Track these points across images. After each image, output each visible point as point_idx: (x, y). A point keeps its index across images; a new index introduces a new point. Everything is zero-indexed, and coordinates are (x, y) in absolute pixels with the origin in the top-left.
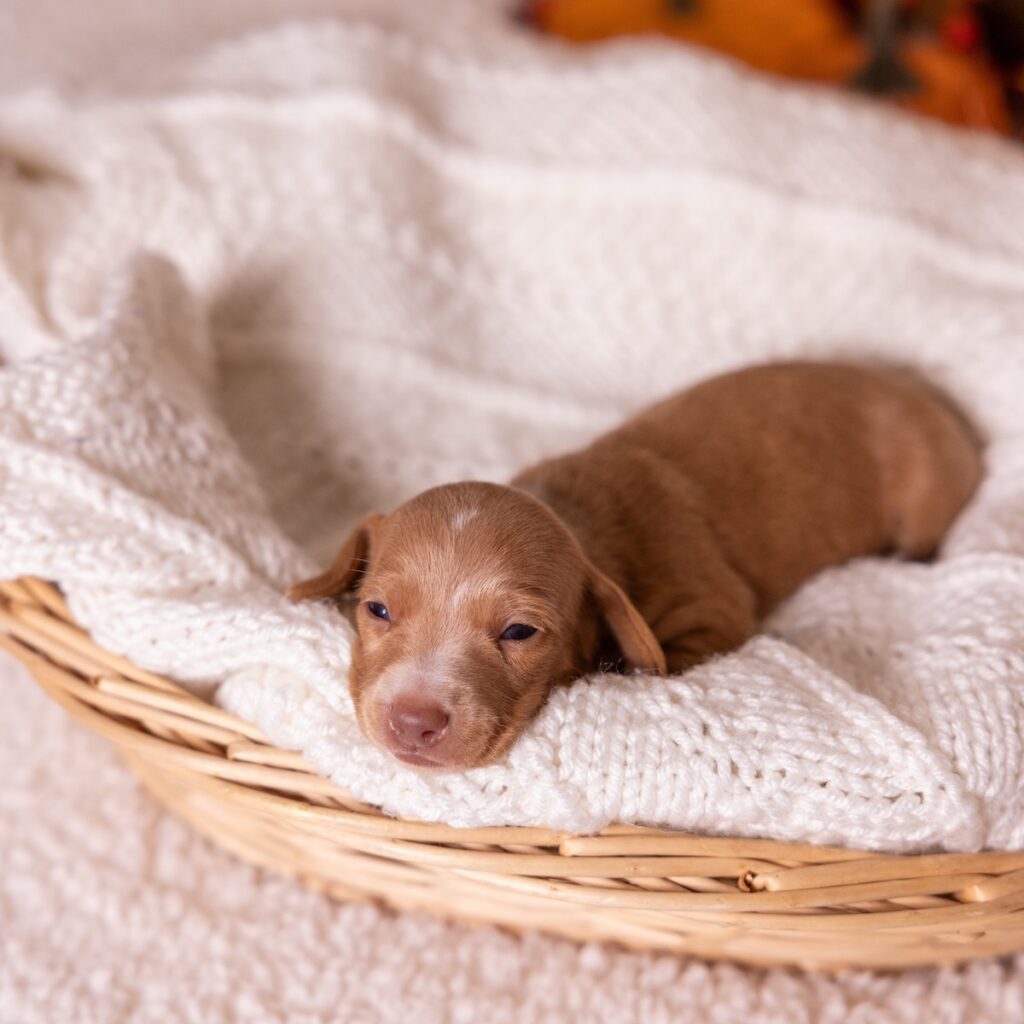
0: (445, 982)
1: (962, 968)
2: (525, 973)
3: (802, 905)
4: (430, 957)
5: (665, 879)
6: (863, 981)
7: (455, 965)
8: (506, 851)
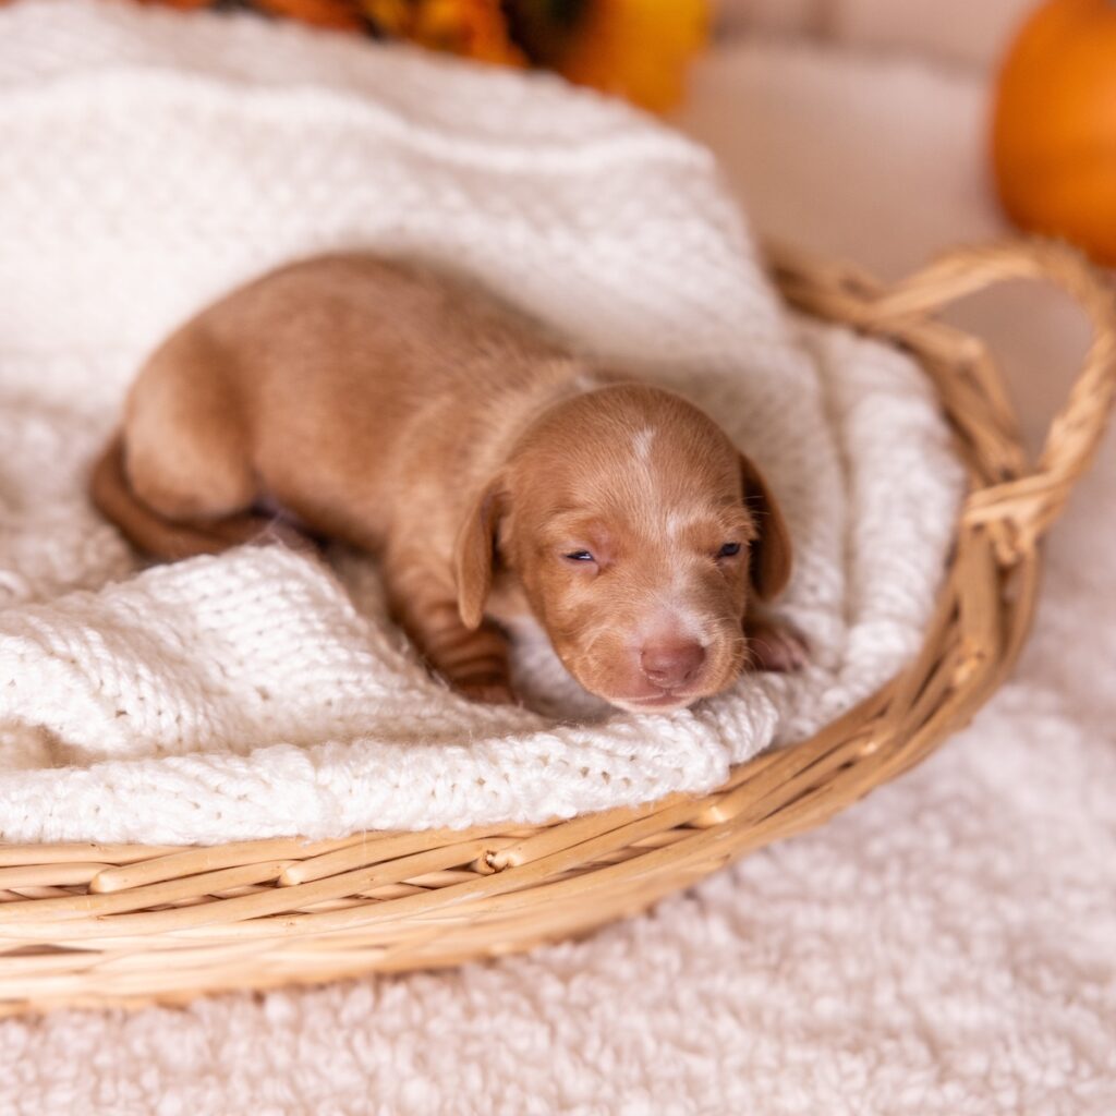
0: (135, 1079)
1: (650, 912)
2: (215, 1046)
3: (553, 872)
4: (104, 1059)
5: (400, 883)
6: (564, 952)
7: (136, 1060)
8: (220, 898)
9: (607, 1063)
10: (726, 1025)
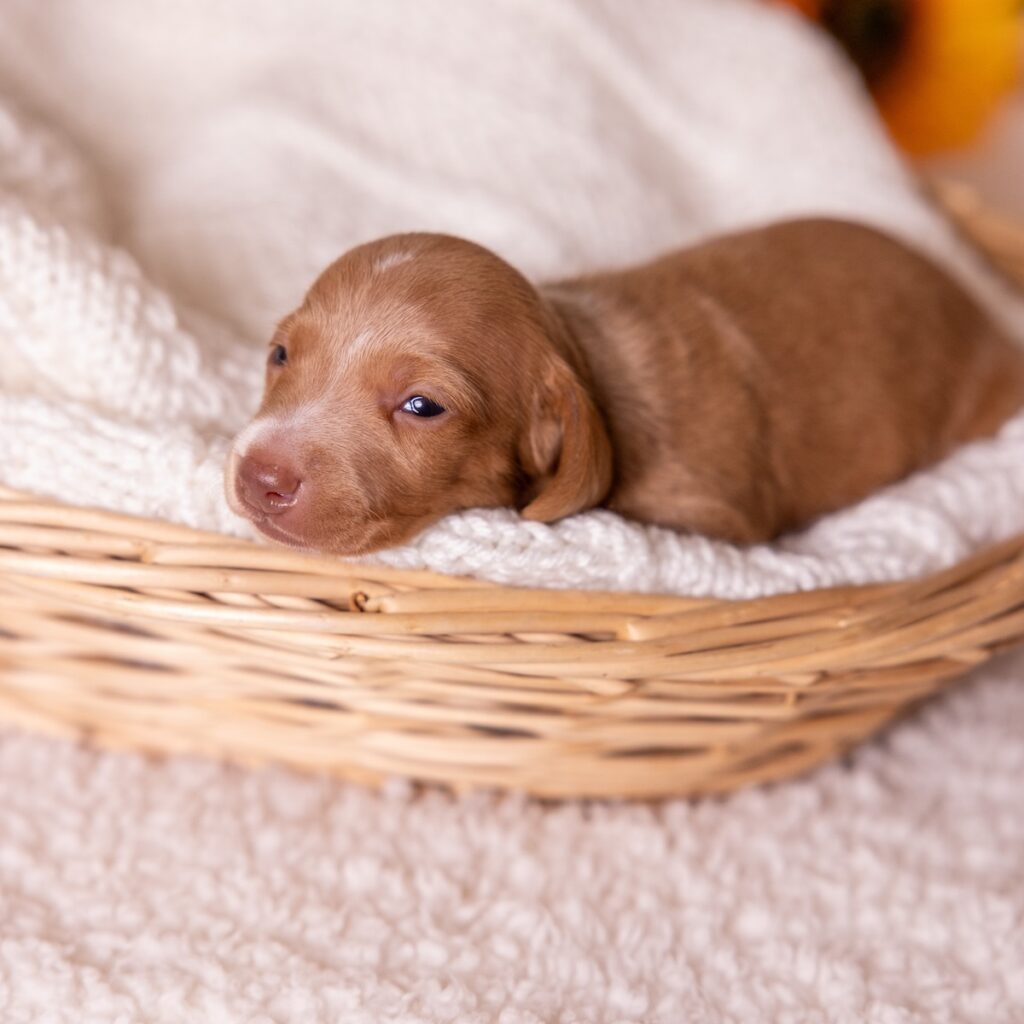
5: (255, 595)
9: (729, 876)
10: (863, 859)
